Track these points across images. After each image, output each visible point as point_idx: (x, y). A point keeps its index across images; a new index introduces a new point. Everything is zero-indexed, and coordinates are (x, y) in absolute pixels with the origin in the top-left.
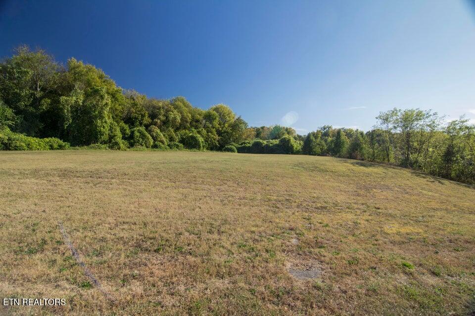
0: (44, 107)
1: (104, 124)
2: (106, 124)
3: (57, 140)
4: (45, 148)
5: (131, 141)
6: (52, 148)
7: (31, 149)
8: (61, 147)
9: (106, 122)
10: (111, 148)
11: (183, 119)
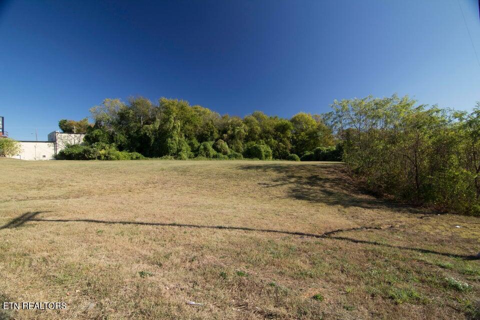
0: (142, 133)
1: (173, 142)
2: (176, 139)
3: (136, 153)
4: (128, 159)
5: (196, 153)
6: (132, 159)
7: (119, 159)
8: (137, 158)
9: (175, 140)
10: (176, 158)
11: (252, 131)
